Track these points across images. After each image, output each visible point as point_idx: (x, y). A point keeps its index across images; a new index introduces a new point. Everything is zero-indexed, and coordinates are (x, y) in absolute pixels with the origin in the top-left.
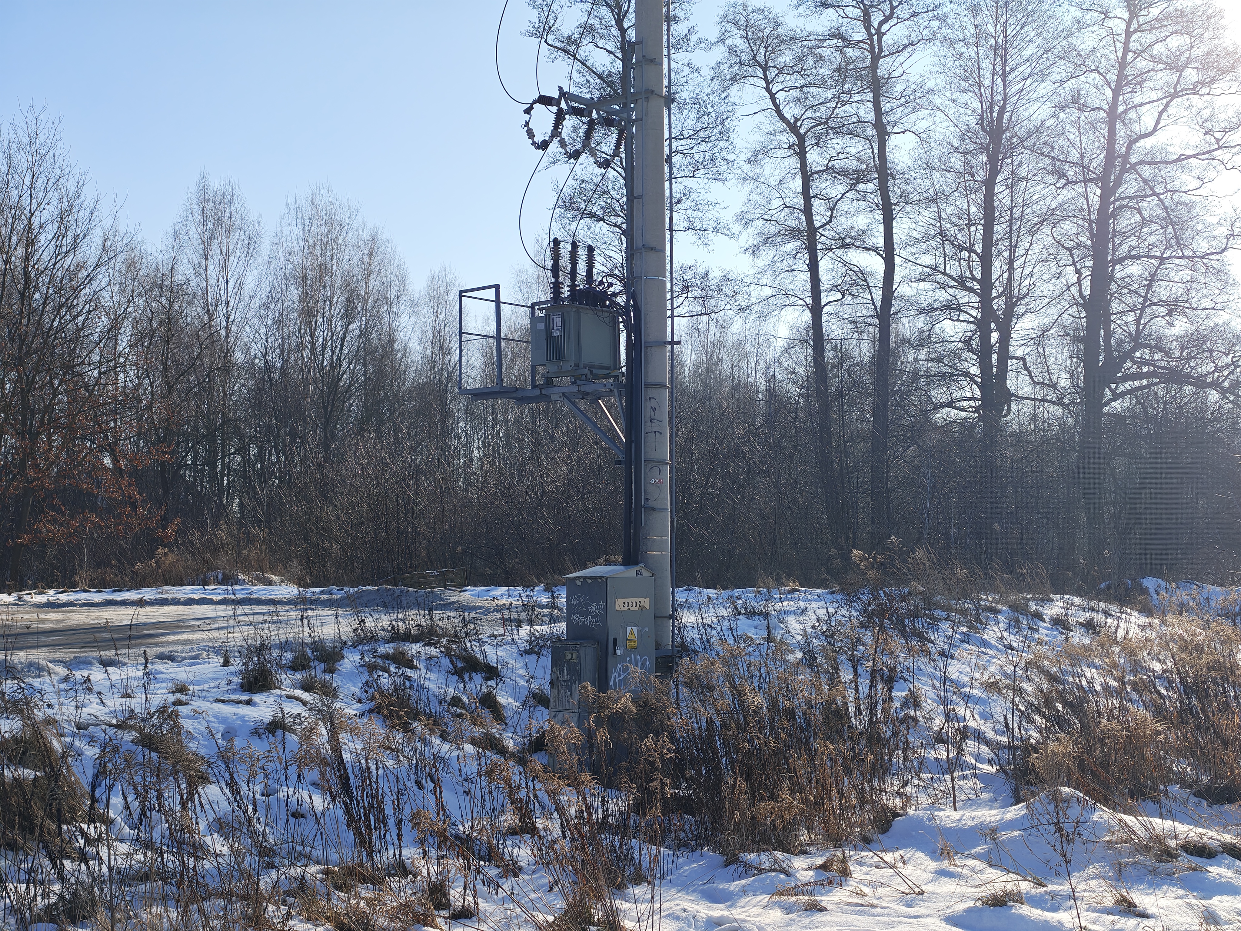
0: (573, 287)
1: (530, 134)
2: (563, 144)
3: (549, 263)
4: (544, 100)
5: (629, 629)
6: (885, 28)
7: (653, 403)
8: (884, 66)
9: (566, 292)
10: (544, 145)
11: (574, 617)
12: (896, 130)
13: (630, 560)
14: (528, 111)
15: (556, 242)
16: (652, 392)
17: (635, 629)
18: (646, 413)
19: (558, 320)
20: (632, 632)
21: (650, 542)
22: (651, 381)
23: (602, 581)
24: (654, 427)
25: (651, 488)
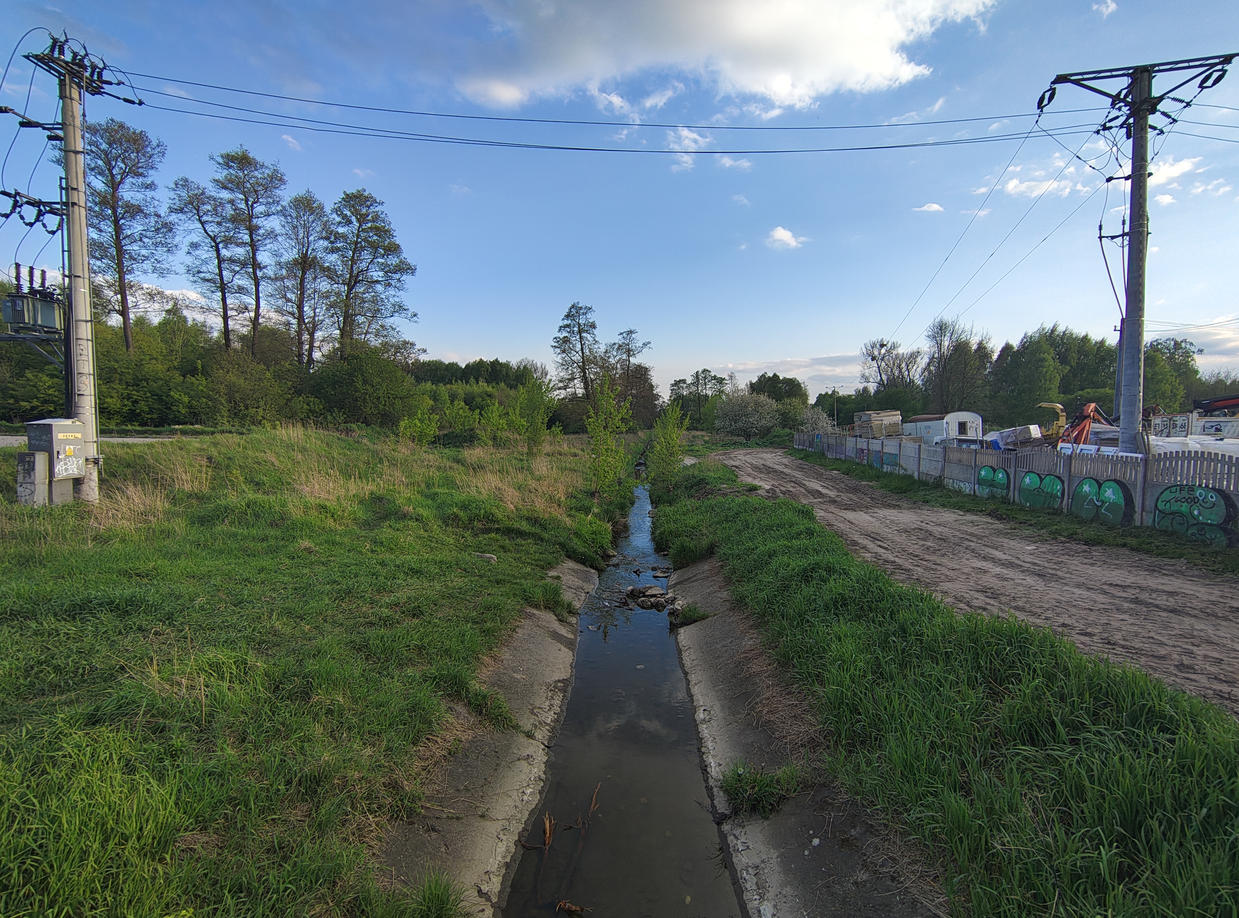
0: (31, 288)
2: (22, 218)
3: (14, 275)
4: (6, 194)
5: (67, 447)
6: (255, 205)
7: (82, 347)
8: (255, 221)
9: (26, 290)
10: (7, 216)
11: (33, 442)
12: (261, 249)
13: (68, 416)
15: (18, 266)
16: (81, 342)
17: (72, 447)
18: (76, 351)
20: (69, 449)
21: (81, 409)
22: (80, 336)
23: (50, 426)
24: (83, 358)
25: (80, 385)
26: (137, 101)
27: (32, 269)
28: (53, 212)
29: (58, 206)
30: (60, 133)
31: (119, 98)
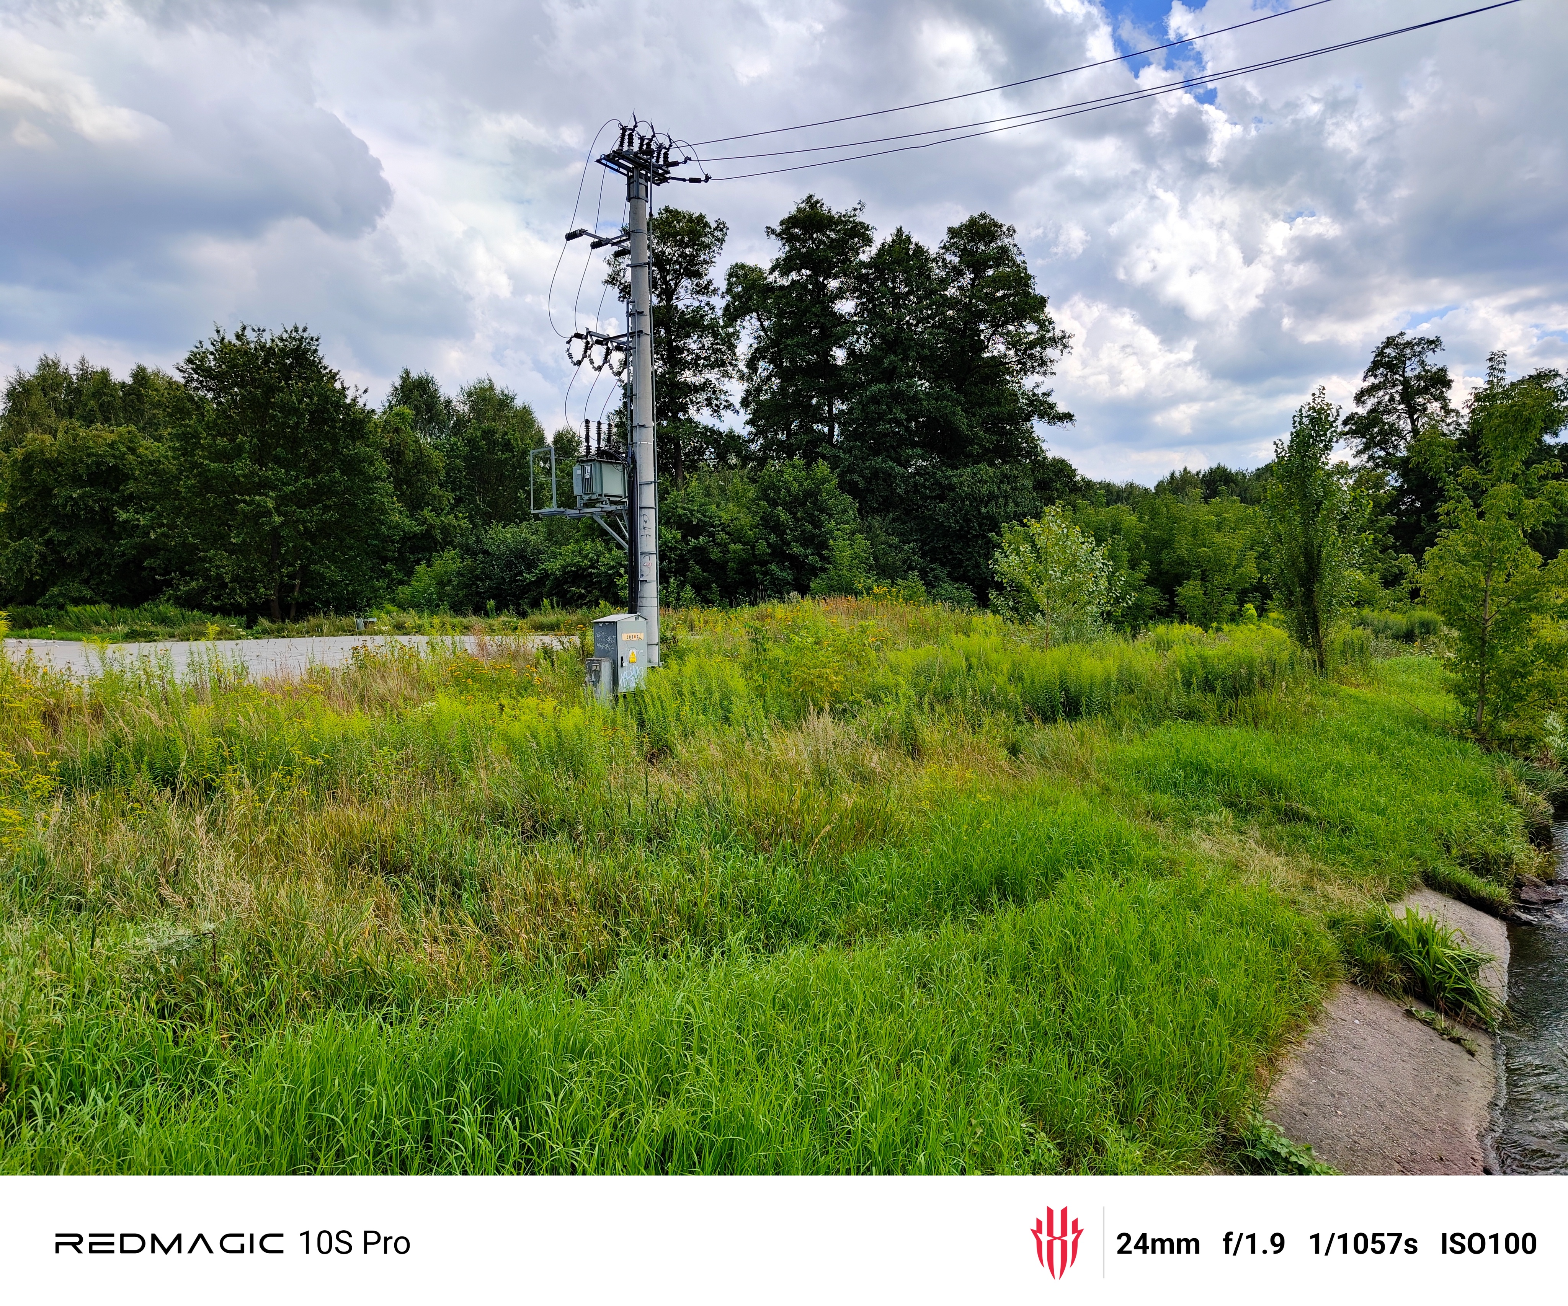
0: (599, 448)
1: (570, 356)
2: (592, 362)
4: (578, 336)
5: (630, 651)
7: (645, 518)
9: (593, 450)
10: (579, 363)
11: (599, 645)
13: (633, 610)
14: (568, 342)
15: (587, 422)
16: (644, 511)
17: (635, 651)
18: (641, 523)
19: (588, 468)
20: (633, 653)
21: (644, 600)
22: (643, 505)
23: (615, 623)
24: (646, 532)
25: (644, 569)
26: (703, 178)
27: (599, 423)
28: (618, 348)
29: (624, 339)
30: (627, 244)
31: (684, 180)
